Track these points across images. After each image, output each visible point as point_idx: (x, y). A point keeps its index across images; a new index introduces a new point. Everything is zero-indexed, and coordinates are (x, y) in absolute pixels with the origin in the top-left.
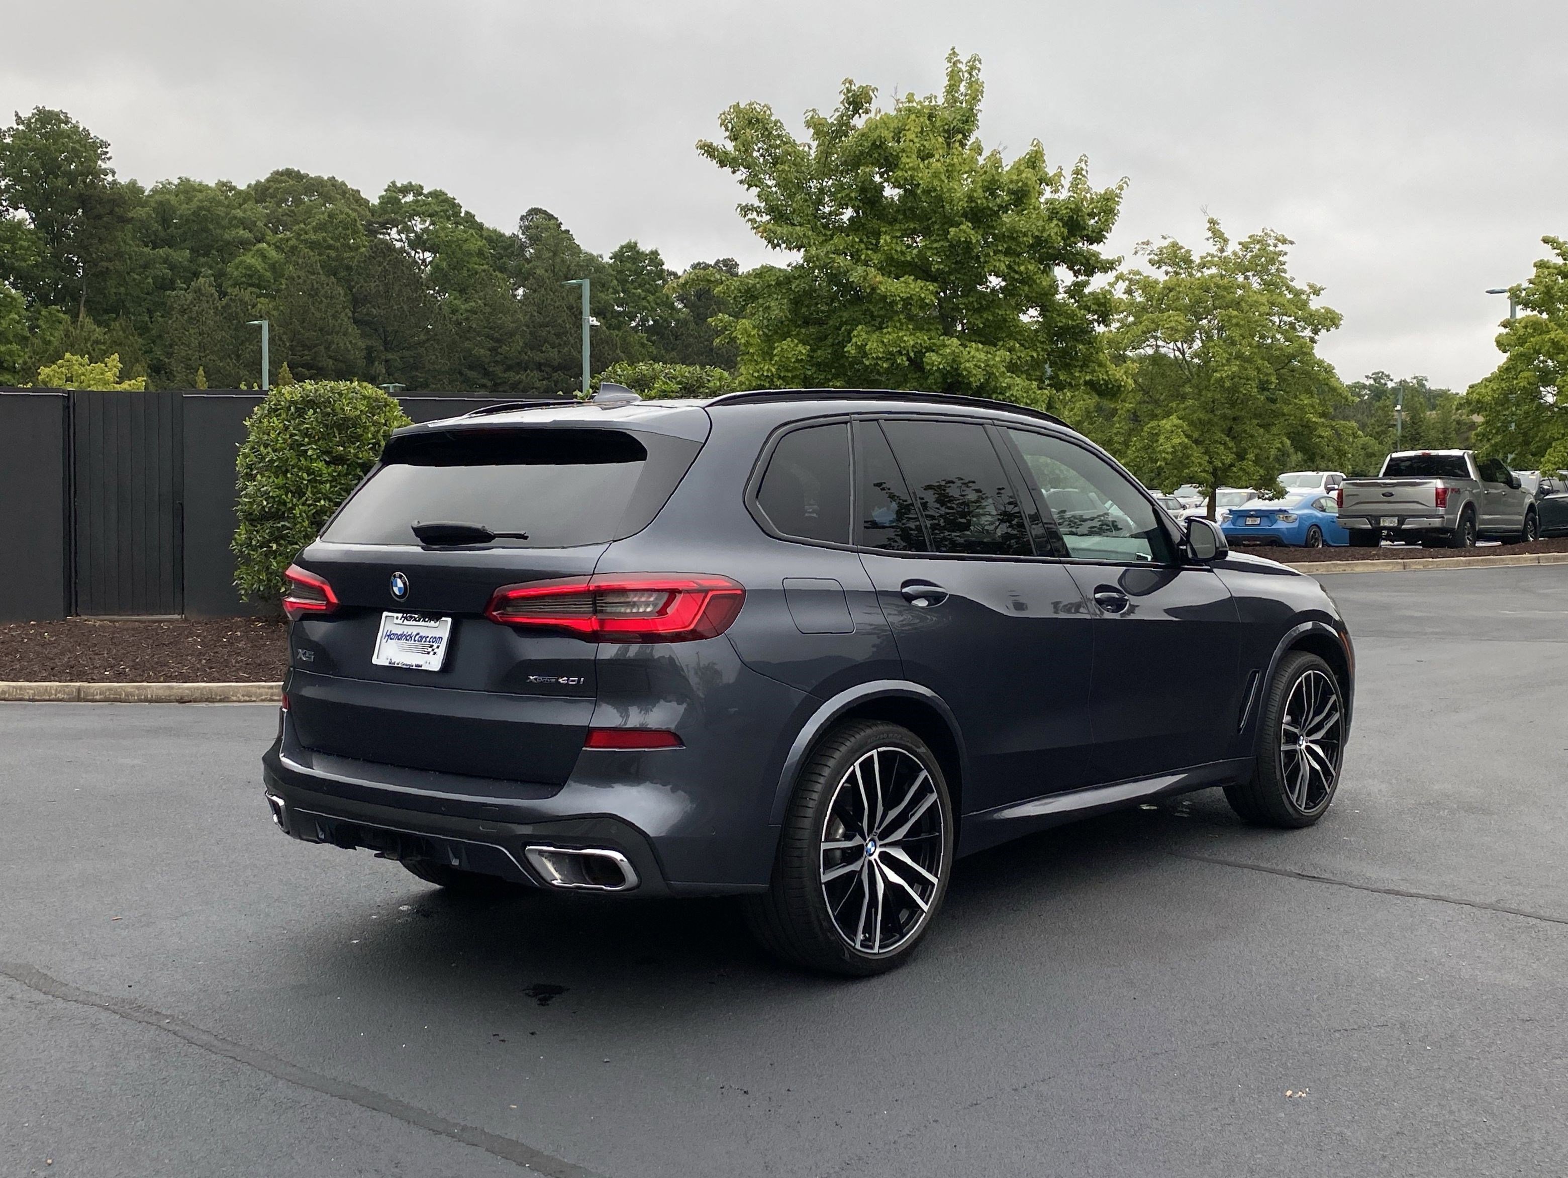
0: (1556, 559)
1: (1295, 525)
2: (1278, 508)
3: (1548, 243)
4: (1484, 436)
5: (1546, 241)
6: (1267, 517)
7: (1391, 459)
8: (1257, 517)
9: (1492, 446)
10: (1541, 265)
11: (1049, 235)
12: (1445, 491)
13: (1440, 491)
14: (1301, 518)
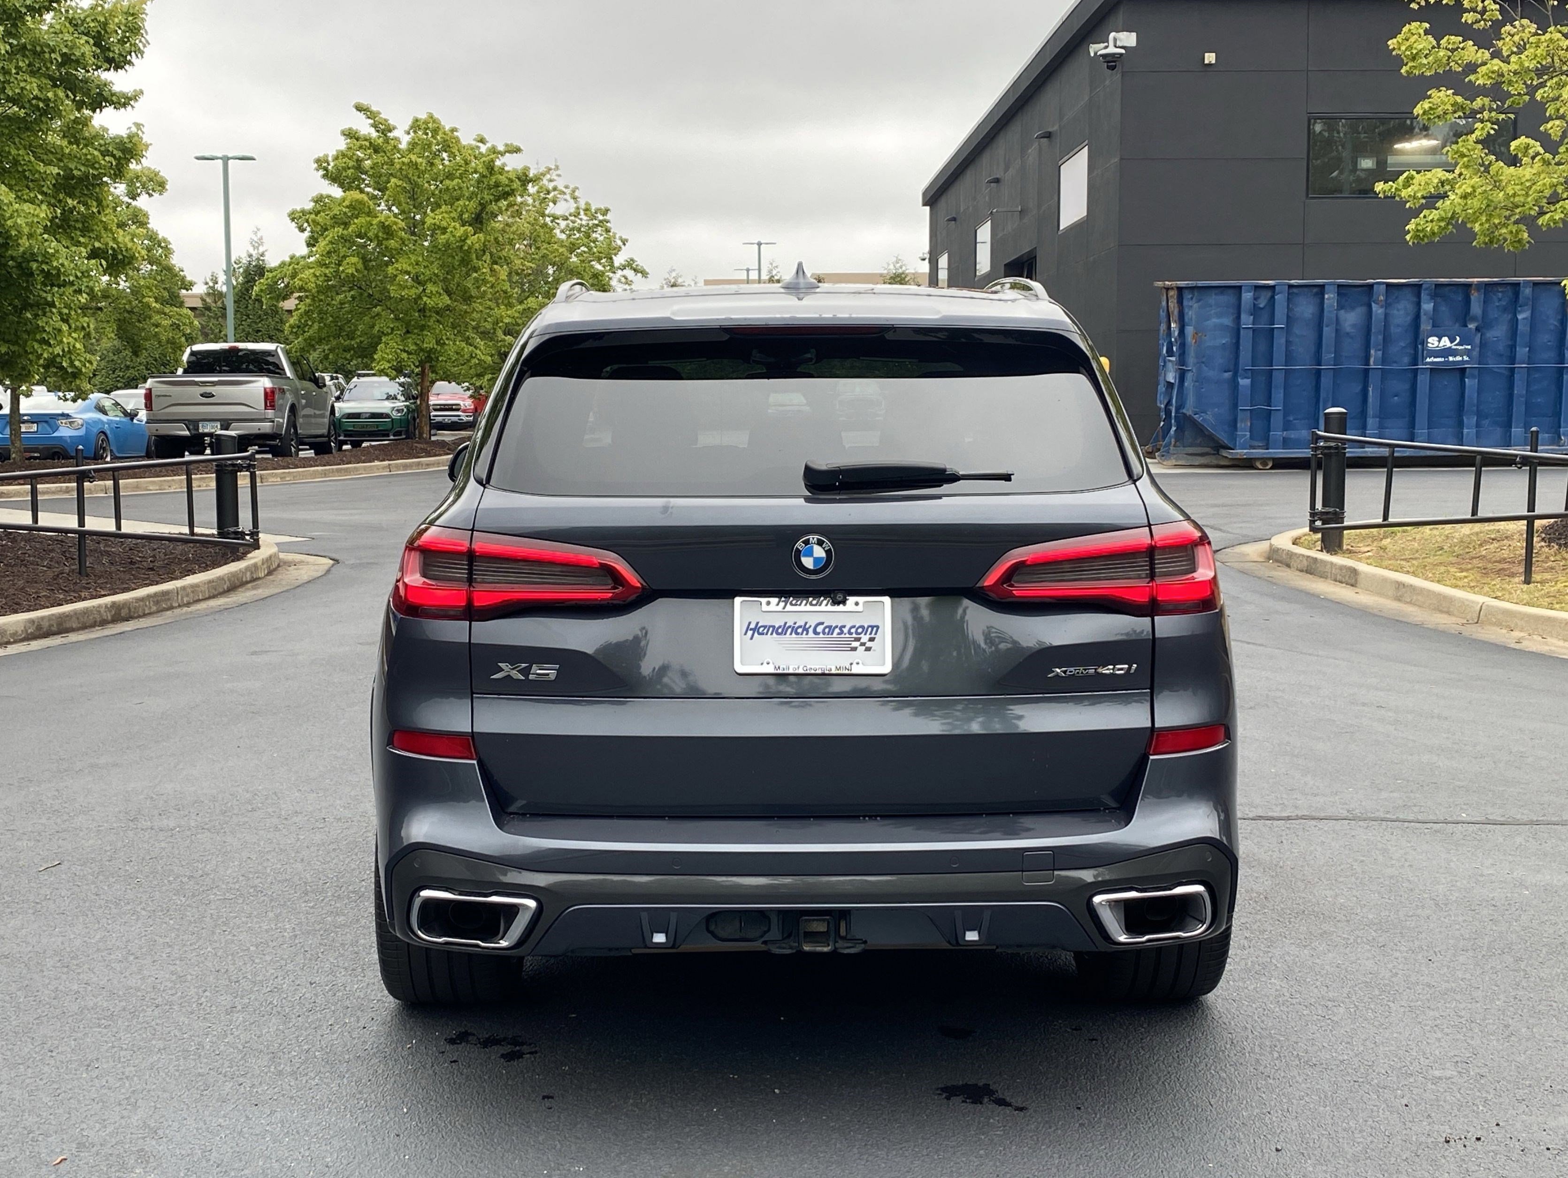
0: (406, 467)
1: (82, 432)
2: (60, 412)
3: (360, 111)
4: (300, 328)
5: (359, 108)
6: (46, 422)
7: (193, 353)
8: (33, 423)
9: (305, 340)
10: (350, 134)
11: (83, 54)
12: (273, 391)
13: (268, 390)
14: (87, 424)
